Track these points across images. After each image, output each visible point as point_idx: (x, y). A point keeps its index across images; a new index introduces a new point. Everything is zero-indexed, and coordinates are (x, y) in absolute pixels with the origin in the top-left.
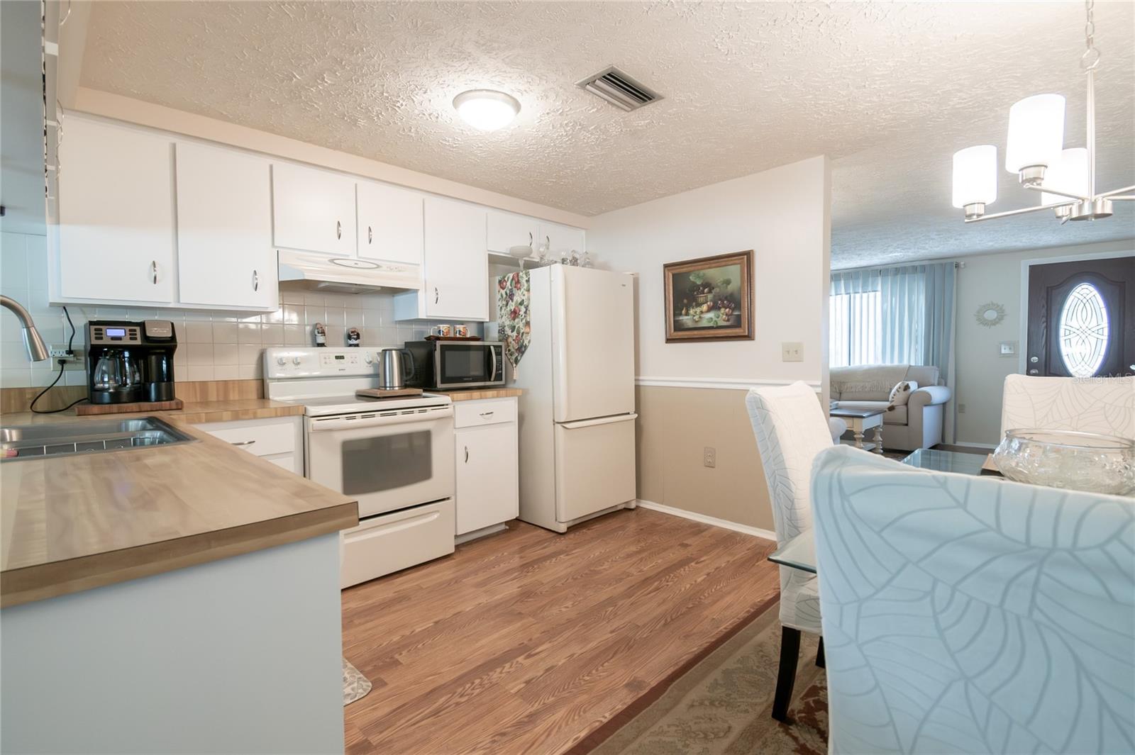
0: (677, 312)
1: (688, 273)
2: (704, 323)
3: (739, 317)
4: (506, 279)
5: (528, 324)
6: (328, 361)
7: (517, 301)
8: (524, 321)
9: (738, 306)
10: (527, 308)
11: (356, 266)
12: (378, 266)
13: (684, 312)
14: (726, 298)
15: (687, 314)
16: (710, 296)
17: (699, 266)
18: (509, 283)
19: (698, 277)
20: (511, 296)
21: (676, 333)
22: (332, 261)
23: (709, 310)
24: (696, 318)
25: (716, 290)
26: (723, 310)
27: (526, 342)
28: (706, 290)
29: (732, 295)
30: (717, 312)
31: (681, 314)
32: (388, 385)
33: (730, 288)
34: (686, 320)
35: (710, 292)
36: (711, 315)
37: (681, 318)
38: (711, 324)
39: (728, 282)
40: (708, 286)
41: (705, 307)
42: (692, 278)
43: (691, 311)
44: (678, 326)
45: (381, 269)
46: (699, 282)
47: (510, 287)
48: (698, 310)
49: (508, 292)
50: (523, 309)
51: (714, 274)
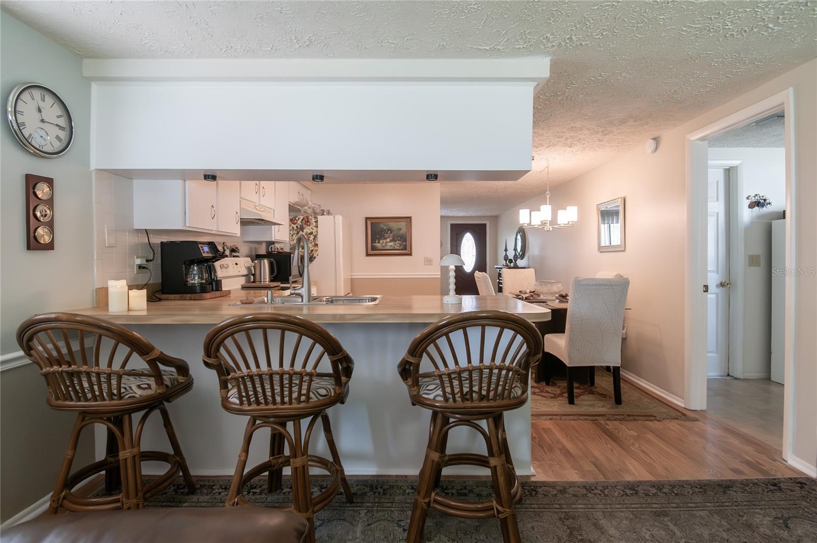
0: (373, 241)
1: (380, 223)
2: (388, 247)
3: (406, 245)
4: (297, 219)
5: (316, 245)
6: (233, 266)
7: (307, 232)
8: (313, 243)
9: (405, 241)
10: (315, 237)
11: (260, 210)
12: (265, 210)
13: (377, 241)
14: (399, 236)
15: (379, 242)
16: (391, 235)
17: (384, 220)
18: (299, 222)
19: (385, 225)
20: (302, 229)
21: (372, 252)
22: (255, 207)
23: (390, 241)
24: (384, 245)
25: (395, 232)
26: (397, 242)
27: (315, 255)
28: (389, 232)
29: (402, 235)
30: (395, 243)
31: (375, 242)
32: (262, 280)
33: (401, 232)
34: (378, 245)
35: (391, 233)
36: (392, 244)
37: (375, 244)
38: (391, 248)
39: (400, 229)
40: (390, 230)
41: (388, 240)
42: (381, 226)
43: (381, 241)
44: (373, 248)
45: (266, 212)
46: (385, 228)
47: (300, 224)
48: (385, 241)
49: (299, 226)
50: (312, 237)
51: (393, 225)
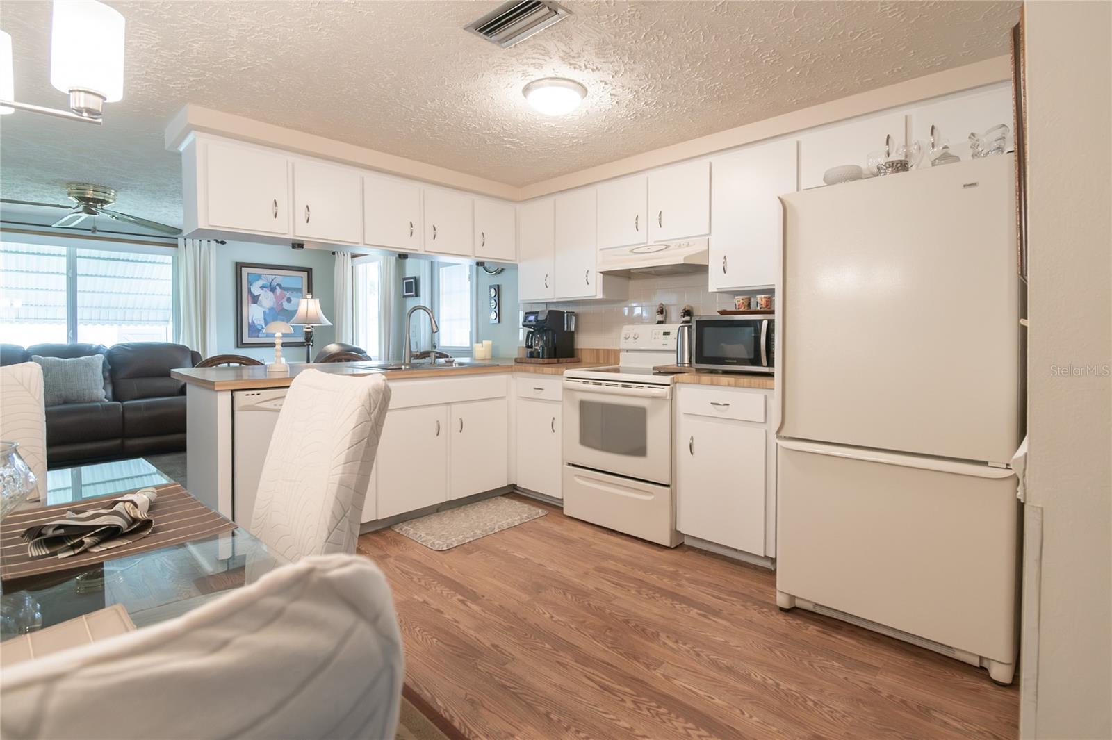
6: (656, 336)
11: (649, 251)
12: (667, 247)
22: (632, 251)
45: (671, 248)
